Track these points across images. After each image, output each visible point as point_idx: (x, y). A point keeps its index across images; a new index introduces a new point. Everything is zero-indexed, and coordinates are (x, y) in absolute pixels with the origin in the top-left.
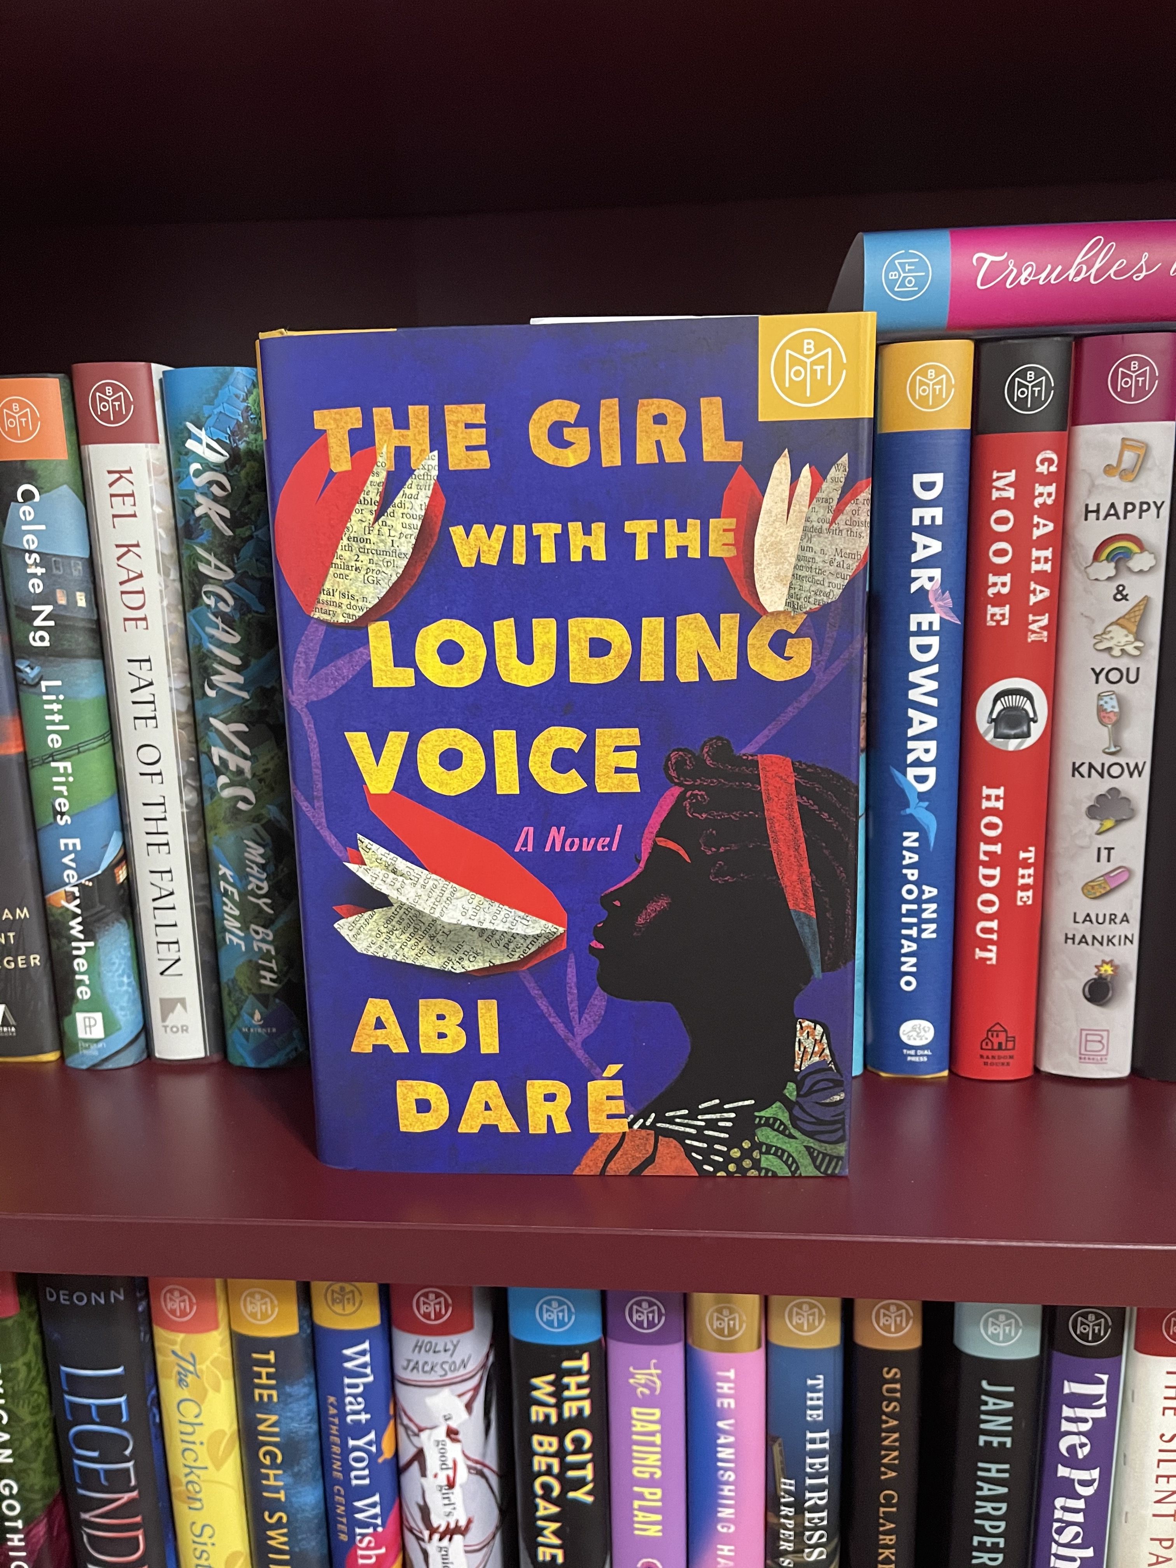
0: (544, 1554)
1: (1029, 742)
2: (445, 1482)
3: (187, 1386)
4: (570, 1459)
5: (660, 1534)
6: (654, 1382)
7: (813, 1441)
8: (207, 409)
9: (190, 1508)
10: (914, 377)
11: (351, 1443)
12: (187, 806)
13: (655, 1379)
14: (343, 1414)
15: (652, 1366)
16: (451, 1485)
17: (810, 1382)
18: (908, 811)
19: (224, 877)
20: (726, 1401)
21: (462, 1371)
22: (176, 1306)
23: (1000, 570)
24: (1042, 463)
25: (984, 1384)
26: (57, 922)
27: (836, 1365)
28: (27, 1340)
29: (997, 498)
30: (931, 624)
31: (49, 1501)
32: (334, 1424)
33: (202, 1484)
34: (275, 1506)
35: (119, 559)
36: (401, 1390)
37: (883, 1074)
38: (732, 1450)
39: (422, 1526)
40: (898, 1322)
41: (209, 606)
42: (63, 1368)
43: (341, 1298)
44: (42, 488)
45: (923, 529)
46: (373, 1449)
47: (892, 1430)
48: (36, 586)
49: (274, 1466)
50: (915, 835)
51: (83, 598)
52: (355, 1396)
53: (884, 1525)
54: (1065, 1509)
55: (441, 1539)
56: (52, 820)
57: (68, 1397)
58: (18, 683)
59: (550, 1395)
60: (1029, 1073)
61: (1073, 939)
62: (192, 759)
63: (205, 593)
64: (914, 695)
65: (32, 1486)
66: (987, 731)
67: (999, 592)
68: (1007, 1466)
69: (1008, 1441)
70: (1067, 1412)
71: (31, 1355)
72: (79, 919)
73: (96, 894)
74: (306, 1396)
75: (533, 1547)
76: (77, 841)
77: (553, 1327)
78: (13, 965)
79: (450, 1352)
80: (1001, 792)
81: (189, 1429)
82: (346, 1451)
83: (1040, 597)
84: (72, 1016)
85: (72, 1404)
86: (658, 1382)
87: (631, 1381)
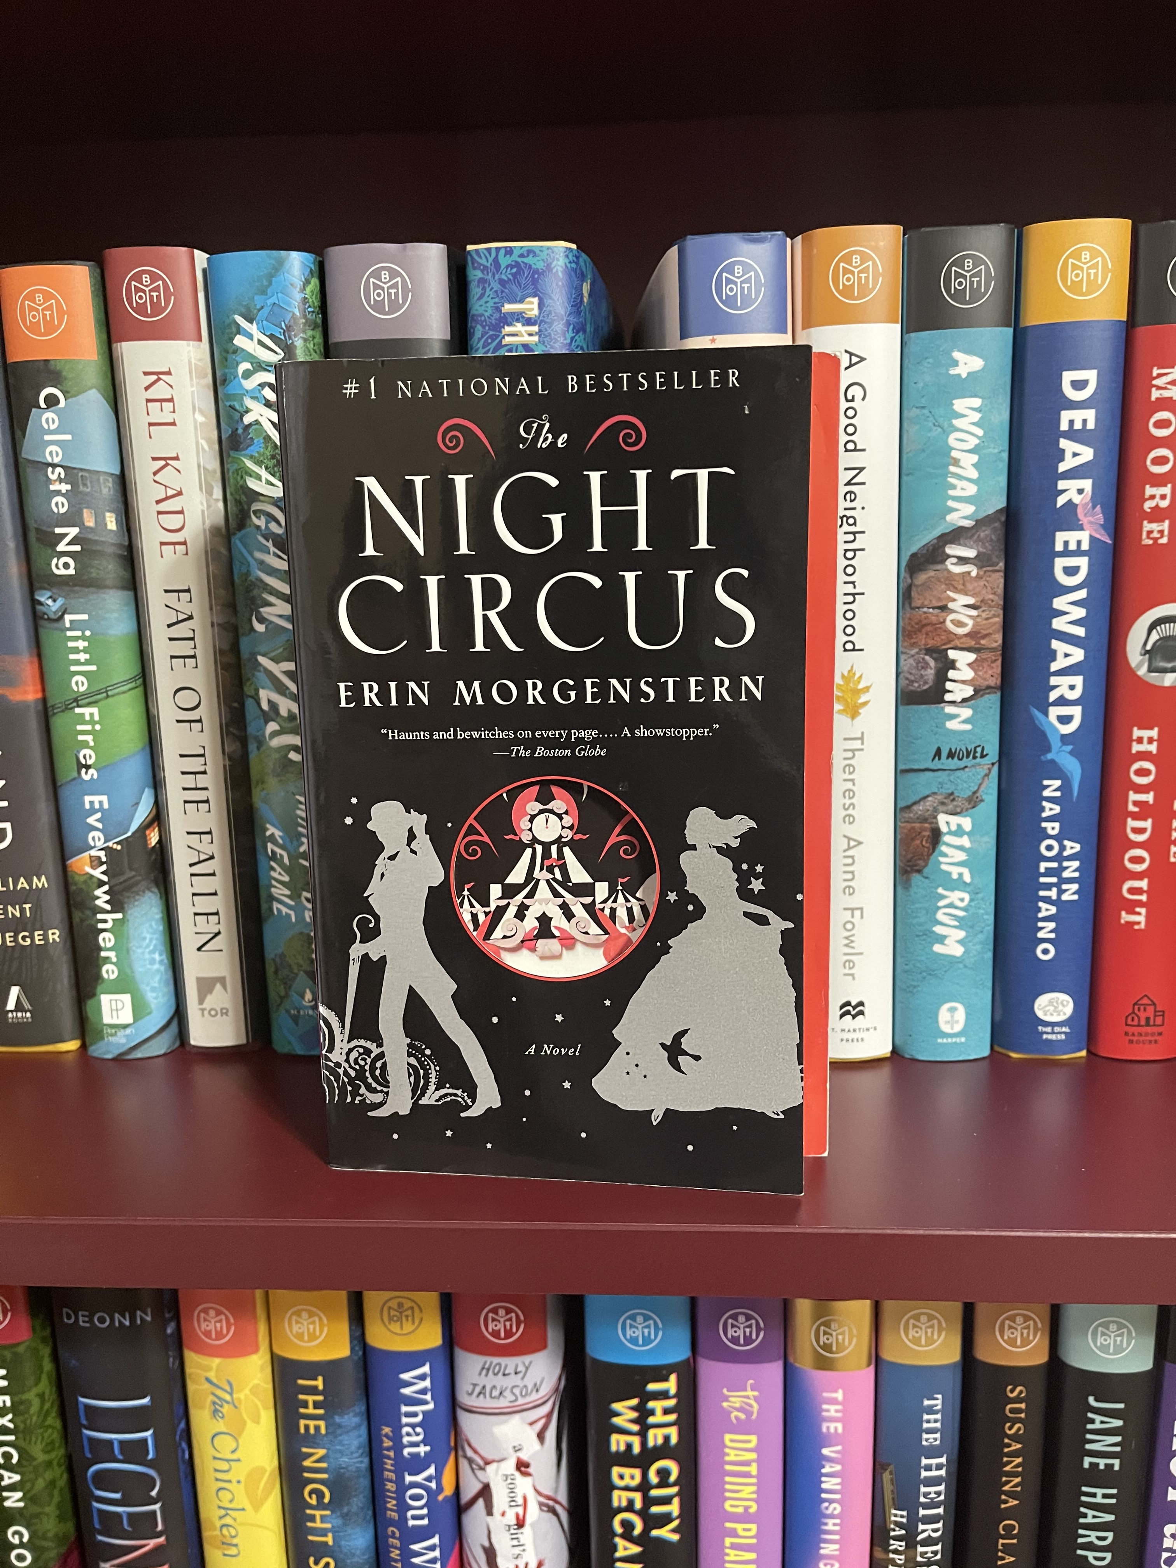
2: (513, 1521)
3: (222, 1418)
4: (654, 1493)
6: (751, 1406)
7: (928, 1468)
8: (259, 300)
9: (225, 1555)
10: (1066, 261)
11: (408, 1479)
12: (230, 759)
13: (752, 1402)
14: (398, 1446)
15: (749, 1388)
16: (520, 1524)
17: (926, 1403)
18: (1050, 756)
19: (272, 838)
20: (832, 1426)
21: (534, 1396)
22: (211, 1327)
23: (1159, 481)
25: (1091, 1400)
26: (81, 890)
27: (954, 1383)
28: (40, 1368)
29: (1157, 399)
30: (1079, 543)
31: (63, 1550)
32: (389, 1458)
33: (239, 1528)
34: (321, 1551)
35: (155, 474)
36: (464, 1418)
37: (1014, 1055)
38: (838, 1480)
40: (1025, 1335)
41: (258, 528)
42: (83, 1400)
43: (400, 1314)
44: (68, 392)
45: (1072, 435)
46: (433, 1485)
47: (1015, 1454)
48: (60, 505)
49: (320, 1506)
50: (1057, 783)
51: (113, 519)
52: (413, 1426)
53: (1004, 1559)
56: (75, 774)
57: (87, 1432)
58: (37, 618)
59: (633, 1421)
62: (236, 705)
63: (255, 512)
64: (1058, 624)
65: (44, 1534)
66: (1140, 665)
67: (1157, 506)
68: (1114, 1491)
69: (1116, 1463)
71: (44, 1386)
72: (106, 888)
73: (126, 860)
74: (357, 1427)
76: (104, 798)
77: (637, 1345)
78: (29, 940)
79: (520, 1375)
80: (1154, 733)
81: (224, 1466)
82: (402, 1488)
84: (96, 998)
85: (91, 1440)
86: (755, 1405)
87: (725, 1404)
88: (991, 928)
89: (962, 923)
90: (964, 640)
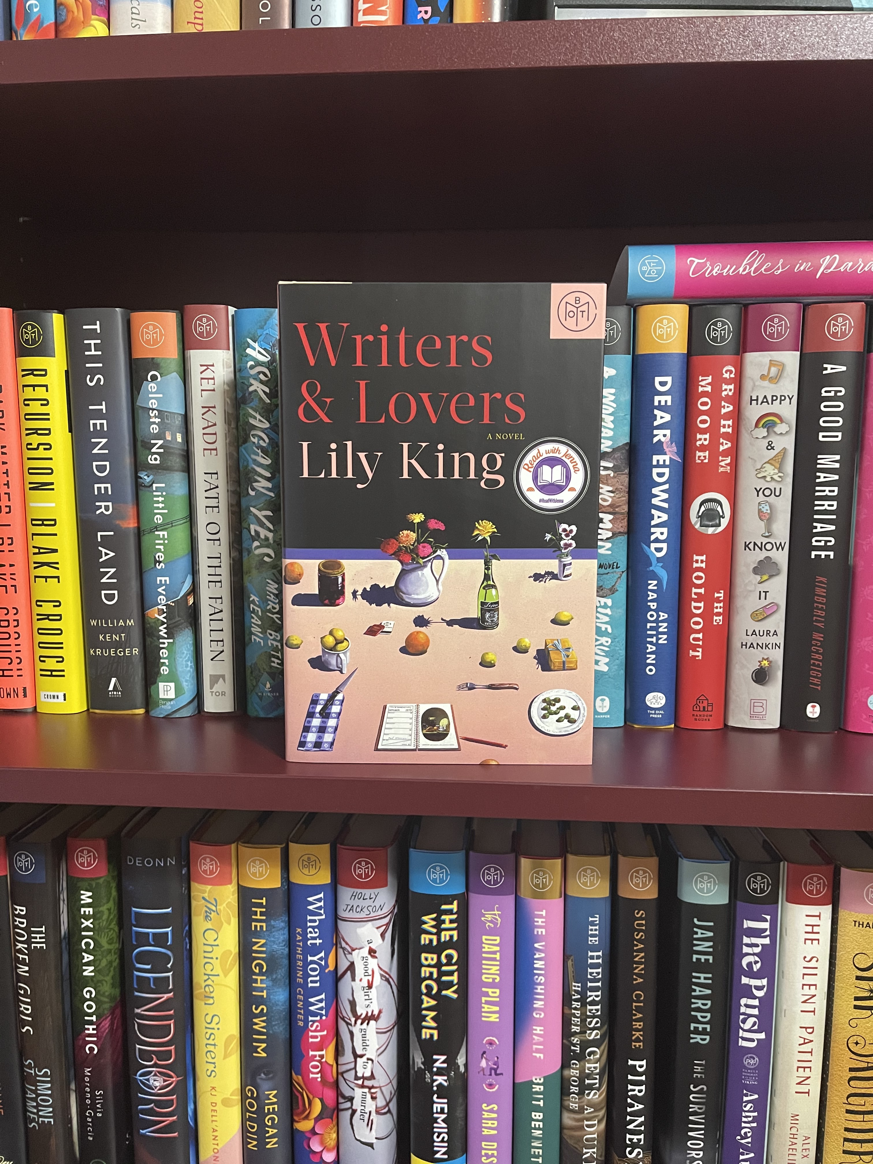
0: (425, 1034)
1: (720, 529)
2: (366, 985)
3: (211, 920)
4: (444, 968)
5: (498, 1020)
6: (496, 919)
7: (592, 958)
8: (259, 332)
9: (205, 1004)
10: (656, 324)
11: (310, 958)
12: (233, 560)
13: (497, 917)
14: (305, 939)
15: (496, 909)
16: (370, 986)
18: (651, 568)
19: (253, 602)
20: (540, 930)
21: (380, 912)
22: (207, 868)
23: (703, 431)
24: (726, 372)
25: (695, 920)
26: (152, 627)
27: (606, 909)
28: (111, 893)
29: (701, 391)
30: (664, 461)
31: (113, 1005)
32: (299, 946)
33: (215, 987)
34: (259, 1001)
35: (203, 414)
36: (341, 925)
37: (636, 726)
38: (543, 962)
39: (350, 1015)
40: (644, 881)
41: (254, 443)
42: (134, 909)
43: (309, 863)
44: (162, 374)
45: (660, 408)
46: (323, 963)
47: (640, 951)
48: (154, 429)
49: (261, 973)
50: (655, 582)
51: (180, 437)
52: (313, 928)
53: (636, 1015)
54: (747, 1006)
55: (362, 1024)
56: (153, 566)
57: (134, 928)
58: (138, 485)
59: (433, 927)
60: (721, 726)
61: (746, 645)
62: (237, 533)
63: (252, 435)
64: (655, 501)
65: (104, 993)
66: (696, 523)
67: (702, 444)
68: (710, 976)
69: (711, 958)
70: (746, 940)
71: (111, 904)
72: (165, 626)
73: (176, 611)
74: (283, 929)
75: (419, 1029)
76: (167, 579)
77: (436, 883)
78: (122, 653)
79: (373, 900)
80: (704, 558)
81: (209, 949)
82: (306, 964)
83: (726, 447)
84: (156, 685)
85: (137, 933)
86: (499, 919)
87: (483, 919)
88: (624, 657)
89: (607, 654)
90: (607, 508)
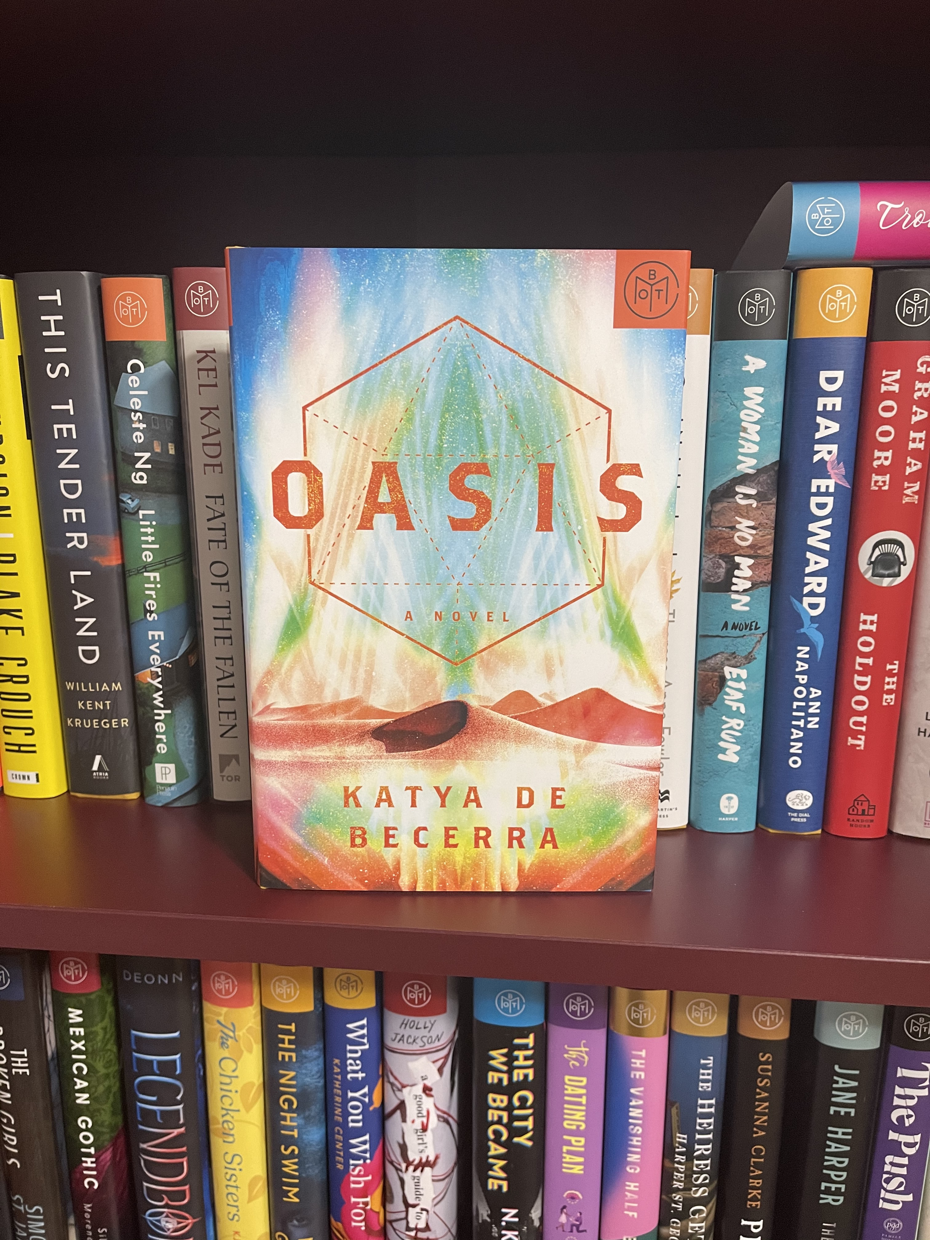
0: (492, 1184)
1: (899, 580)
2: (420, 1127)
3: (227, 1047)
4: (516, 1112)
5: (582, 1172)
6: (583, 1058)
7: (703, 1106)
9: (224, 1141)
10: (825, 296)
11: (350, 1094)
13: (584, 1055)
14: (344, 1072)
15: (582, 1045)
16: (424, 1129)
17: (702, 1062)
18: (802, 630)
20: (638, 1074)
21: (437, 1044)
22: (222, 987)
23: (884, 447)
24: (922, 365)
25: (837, 1068)
26: (144, 693)
27: (722, 1049)
28: (105, 1010)
29: (885, 392)
30: (827, 487)
31: (114, 1134)
33: (235, 1123)
34: (289, 1141)
35: (202, 418)
36: (389, 1056)
37: (771, 831)
38: (640, 1111)
39: (400, 1159)
40: (773, 1019)
42: (134, 1032)
43: (348, 984)
44: (146, 363)
45: (825, 414)
46: (367, 1100)
47: (763, 1100)
48: (139, 437)
49: (290, 1110)
50: (807, 649)
51: (173, 447)
52: (355, 1059)
53: (754, 1172)
54: (892, 1164)
55: (414, 1171)
56: (143, 617)
57: (136, 1054)
58: (120, 511)
59: (503, 1063)
60: (884, 834)
61: (925, 732)
64: (811, 541)
65: (102, 1122)
66: (867, 571)
67: (882, 464)
68: (850, 1130)
69: (853, 1111)
70: (898, 1090)
71: (107, 1022)
72: (161, 693)
73: (174, 674)
74: (317, 1058)
75: (484, 1179)
76: (162, 633)
77: (508, 1013)
78: (108, 725)
79: (428, 1029)
80: (875, 618)
81: (227, 1080)
82: (346, 1101)
83: (914, 469)
84: (151, 766)
85: (138, 1059)
87: (566, 1056)
88: (759, 744)
89: (738, 741)
90: (746, 550)
